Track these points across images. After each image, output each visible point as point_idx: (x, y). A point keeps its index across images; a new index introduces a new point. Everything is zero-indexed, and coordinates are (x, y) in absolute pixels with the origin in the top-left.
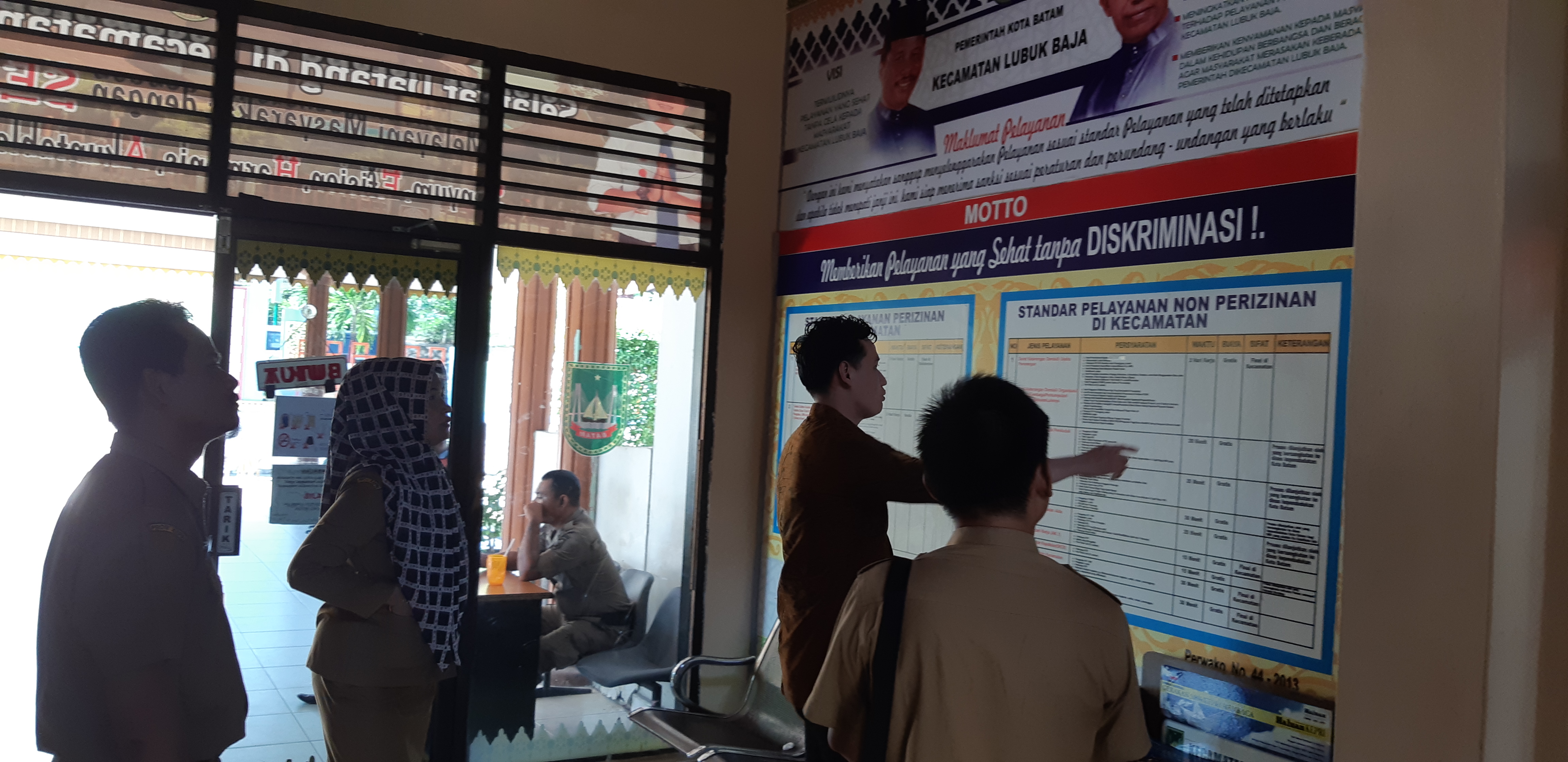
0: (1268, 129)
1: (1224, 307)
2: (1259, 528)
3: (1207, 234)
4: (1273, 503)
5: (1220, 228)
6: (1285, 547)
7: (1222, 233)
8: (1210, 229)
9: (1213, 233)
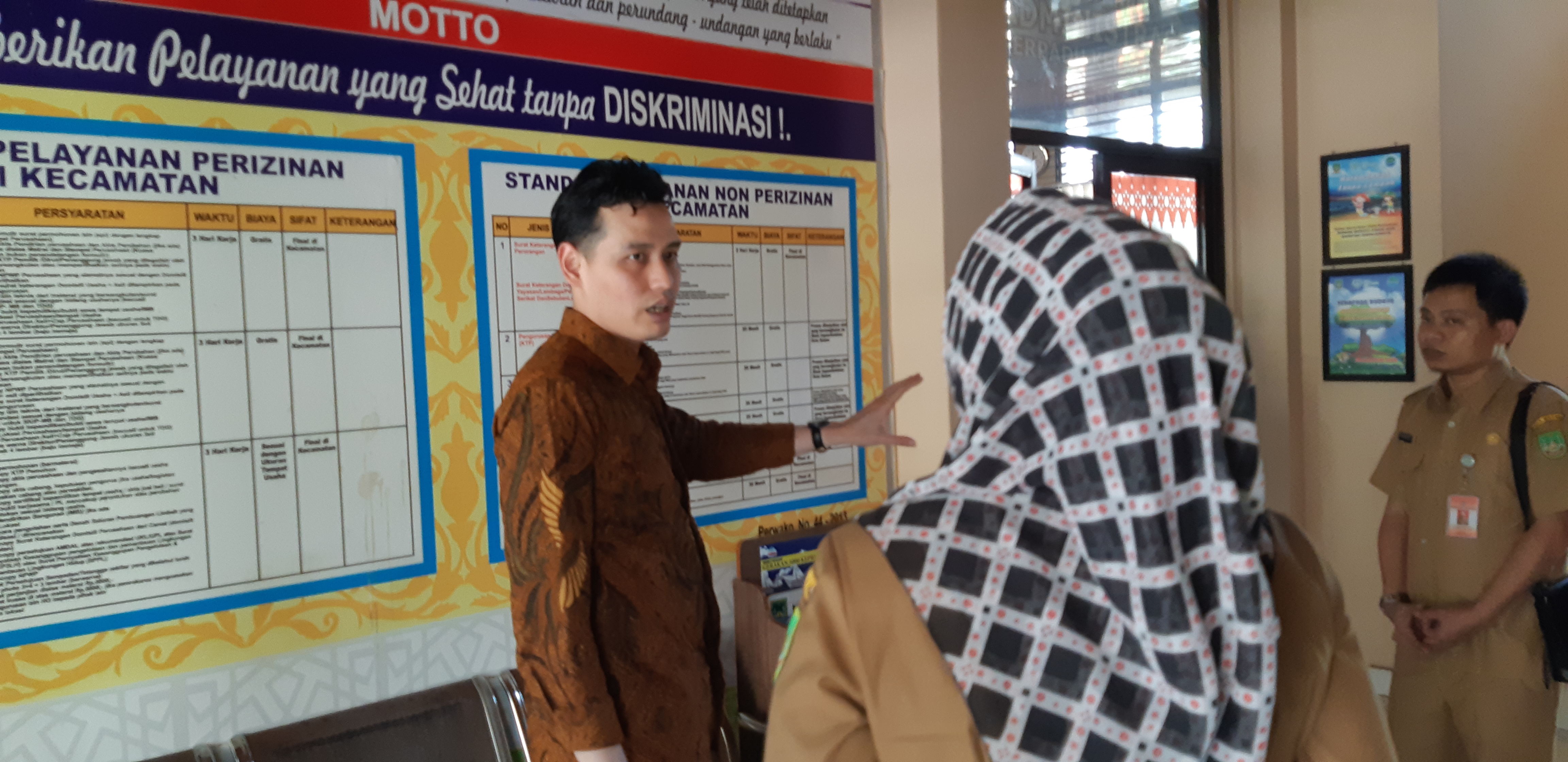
0: (783, 37)
1: (762, 199)
2: (807, 397)
3: (740, 125)
4: (816, 372)
5: (752, 122)
6: (828, 408)
7: (754, 128)
8: (743, 120)
9: (746, 125)
